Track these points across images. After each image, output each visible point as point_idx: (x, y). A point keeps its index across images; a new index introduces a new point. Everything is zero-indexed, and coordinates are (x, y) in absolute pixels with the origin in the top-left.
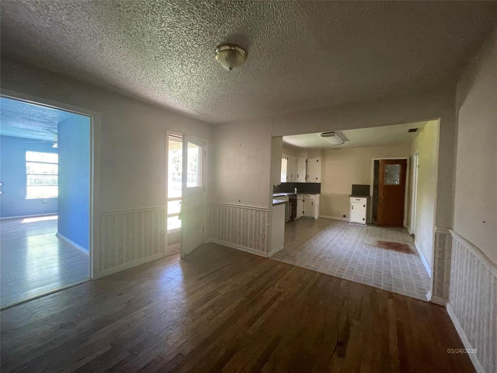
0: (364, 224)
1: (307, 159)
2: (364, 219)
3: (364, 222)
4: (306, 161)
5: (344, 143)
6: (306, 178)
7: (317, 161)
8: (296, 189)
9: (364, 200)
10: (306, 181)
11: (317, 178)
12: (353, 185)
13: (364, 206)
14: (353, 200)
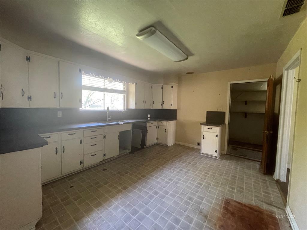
0: (216, 157)
1: (163, 86)
2: (216, 151)
3: (216, 154)
4: (162, 88)
5: (187, 58)
6: (162, 105)
7: (172, 87)
8: (149, 116)
9: (217, 130)
10: (162, 107)
11: (171, 105)
12: (207, 112)
13: (217, 136)
14: (205, 128)
